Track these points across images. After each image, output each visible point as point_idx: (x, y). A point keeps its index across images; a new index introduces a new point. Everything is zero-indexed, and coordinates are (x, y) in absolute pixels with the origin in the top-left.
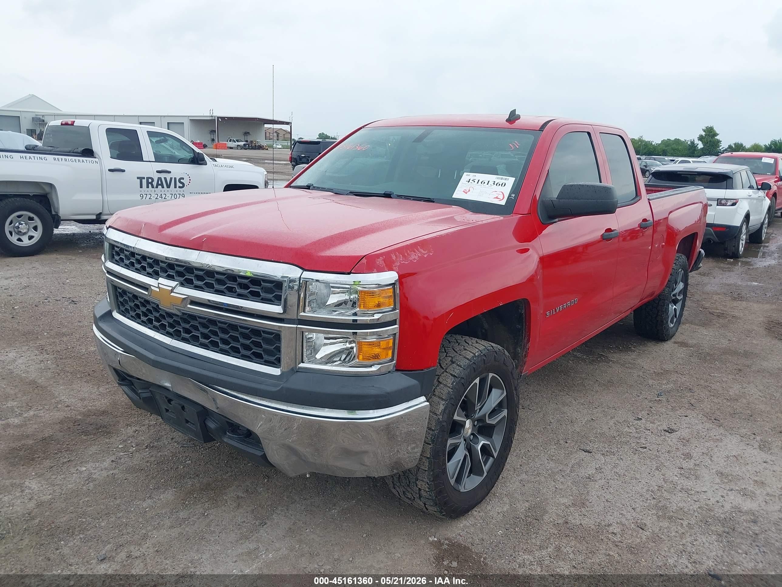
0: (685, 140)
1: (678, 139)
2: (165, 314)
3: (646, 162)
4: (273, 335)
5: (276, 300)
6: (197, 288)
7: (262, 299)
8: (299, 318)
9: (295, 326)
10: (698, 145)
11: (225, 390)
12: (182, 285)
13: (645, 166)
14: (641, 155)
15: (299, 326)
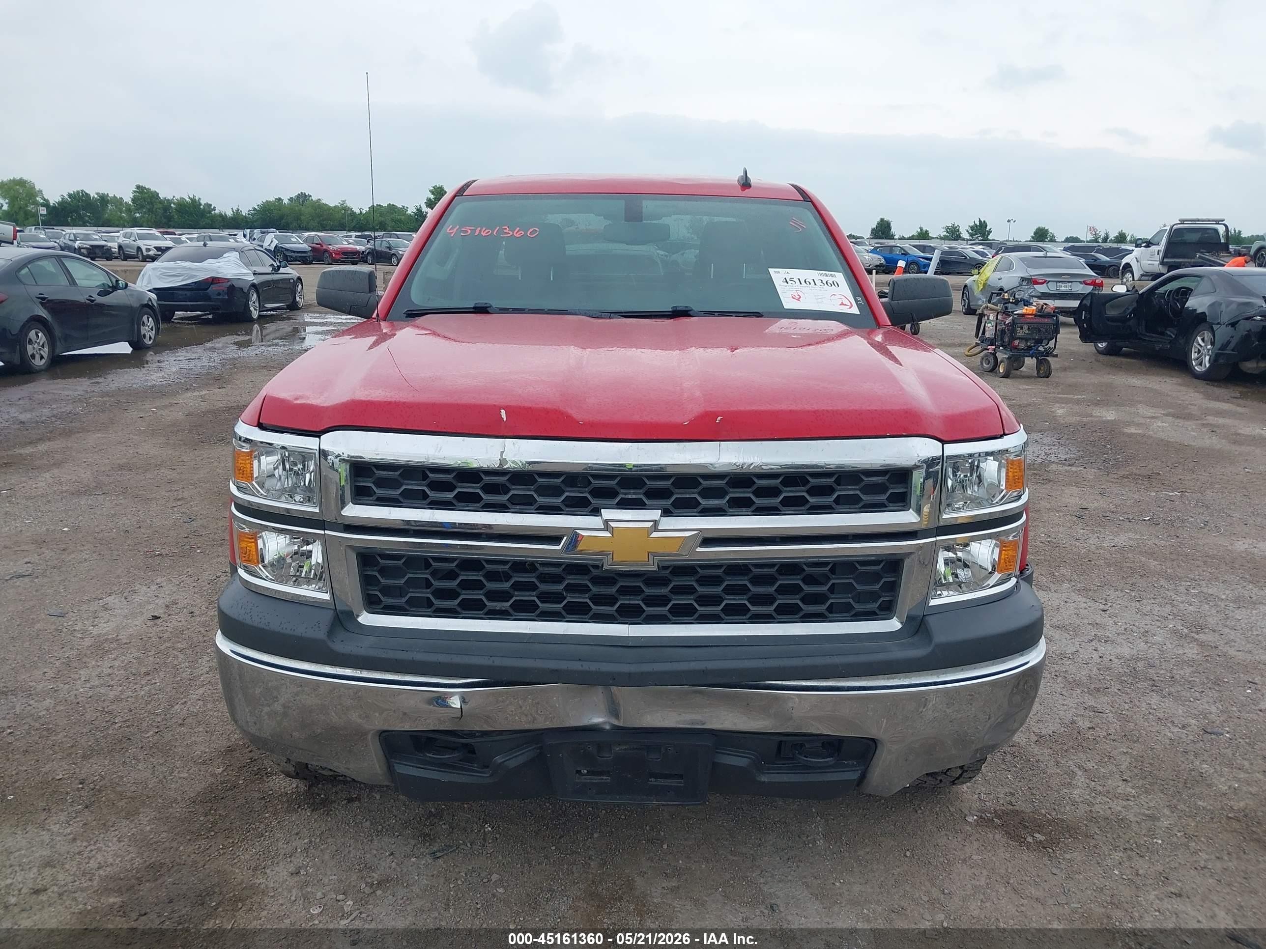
0: (404, 207)
1: (393, 205)
2: (614, 575)
3: (388, 242)
4: (882, 565)
5: (901, 501)
6: (707, 512)
7: (863, 507)
8: (942, 524)
9: (933, 539)
10: (427, 213)
11: (784, 683)
12: (666, 513)
13: (388, 248)
14: (349, 231)
15: (939, 538)
